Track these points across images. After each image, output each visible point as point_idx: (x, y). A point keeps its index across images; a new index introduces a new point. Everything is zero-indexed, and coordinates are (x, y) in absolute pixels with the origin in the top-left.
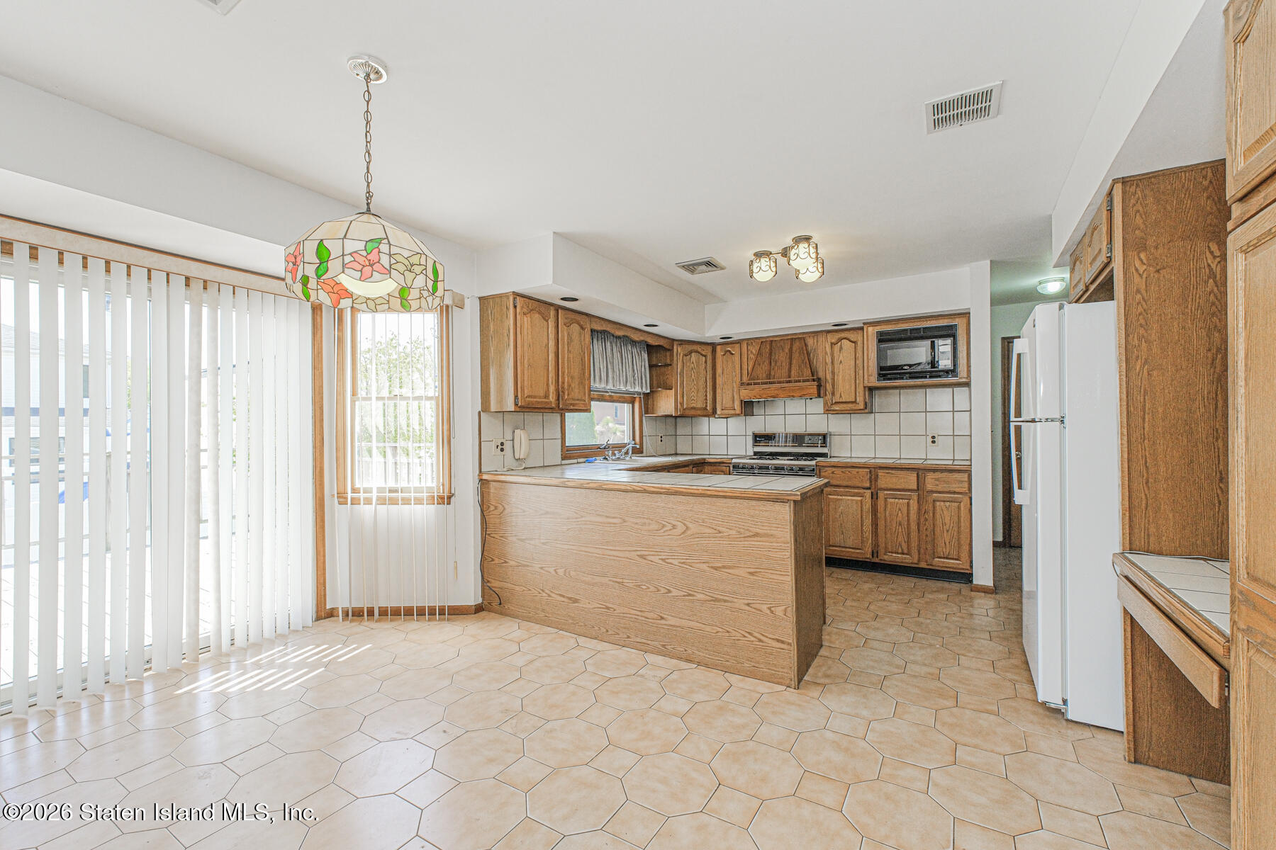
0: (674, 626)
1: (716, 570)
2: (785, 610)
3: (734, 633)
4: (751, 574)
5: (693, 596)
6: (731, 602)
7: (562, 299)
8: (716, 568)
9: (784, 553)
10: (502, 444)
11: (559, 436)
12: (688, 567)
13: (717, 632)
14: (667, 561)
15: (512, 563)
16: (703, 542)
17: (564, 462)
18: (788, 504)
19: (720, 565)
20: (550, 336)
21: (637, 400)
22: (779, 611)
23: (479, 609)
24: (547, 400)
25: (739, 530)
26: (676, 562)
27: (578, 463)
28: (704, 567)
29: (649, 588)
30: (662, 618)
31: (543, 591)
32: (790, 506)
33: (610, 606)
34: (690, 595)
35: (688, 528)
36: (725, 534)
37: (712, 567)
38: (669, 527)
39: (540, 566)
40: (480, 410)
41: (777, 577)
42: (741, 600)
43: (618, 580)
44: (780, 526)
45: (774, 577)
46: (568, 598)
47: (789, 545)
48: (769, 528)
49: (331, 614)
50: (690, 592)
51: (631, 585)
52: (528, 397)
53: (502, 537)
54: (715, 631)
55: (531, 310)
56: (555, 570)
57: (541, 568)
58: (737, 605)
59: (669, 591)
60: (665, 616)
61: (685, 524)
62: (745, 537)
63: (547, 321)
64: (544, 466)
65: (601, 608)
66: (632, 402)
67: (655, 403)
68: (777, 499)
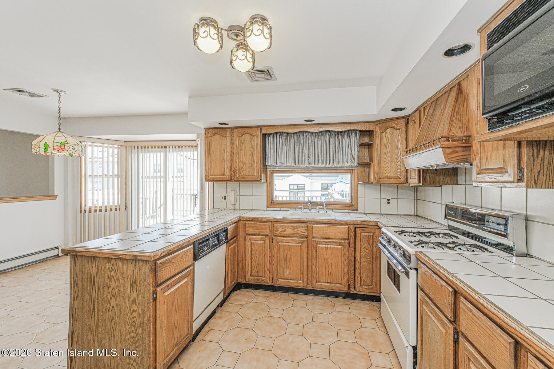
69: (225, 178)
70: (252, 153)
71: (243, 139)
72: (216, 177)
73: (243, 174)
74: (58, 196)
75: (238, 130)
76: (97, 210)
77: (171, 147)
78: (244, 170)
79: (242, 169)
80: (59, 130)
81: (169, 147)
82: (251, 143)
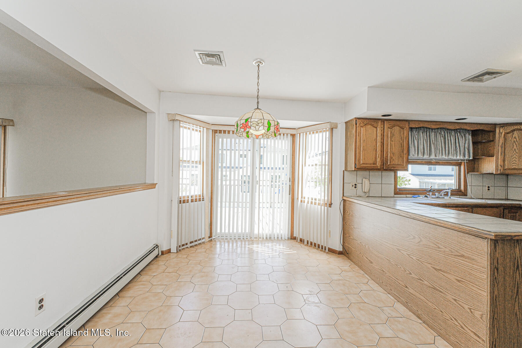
0: (412, 294)
1: (436, 270)
2: (482, 315)
3: (445, 314)
4: (459, 281)
5: (423, 281)
6: (444, 294)
7: (382, 116)
8: (436, 269)
9: (482, 275)
10: (356, 185)
11: (393, 183)
12: (420, 263)
13: (435, 309)
14: (410, 256)
15: (351, 237)
16: (429, 251)
17: (395, 196)
18: (486, 240)
19: (438, 268)
20: (378, 135)
21: (463, 164)
22: (477, 314)
23: (340, 253)
24: (375, 165)
25: (451, 249)
26: (414, 258)
27: (406, 197)
28: (429, 266)
29: (401, 268)
30: (406, 287)
31: (361, 253)
32: (488, 242)
33: (384, 271)
34: (421, 280)
35: (421, 240)
36: (442, 250)
37: (434, 268)
38: (412, 237)
39: (360, 241)
40: (344, 170)
41: (476, 290)
42: (451, 296)
43: (388, 258)
44: (480, 254)
45: (473, 288)
46: (369, 260)
47: (486, 270)
48: (471, 254)
49: (295, 238)
50: (421, 278)
51: (393, 263)
52: (363, 164)
53: (349, 225)
54: (434, 307)
55: (365, 125)
56: (365, 245)
57: (361, 243)
58: (447, 297)
59: (410, 274)
60: (408, 287)
61: (420, 238)
62: (454, 255)
63: (376, 128)
64: (381, 197)
65: (380, 270)
66: (459, 164)
67: (480, 165)
68: (478, 235)
69: (376, 167)
70: (401, 144)
71: (393, 131)
72: (367, 165)
73: (392, 164)
74: (157, 184)
75: (389, 122)
76: (197, 199)
77: (285, 135)
78: (393, 160)
79: (392, 159)
80: (258, 107)
81: (284, 135)
82: (401, 135)
